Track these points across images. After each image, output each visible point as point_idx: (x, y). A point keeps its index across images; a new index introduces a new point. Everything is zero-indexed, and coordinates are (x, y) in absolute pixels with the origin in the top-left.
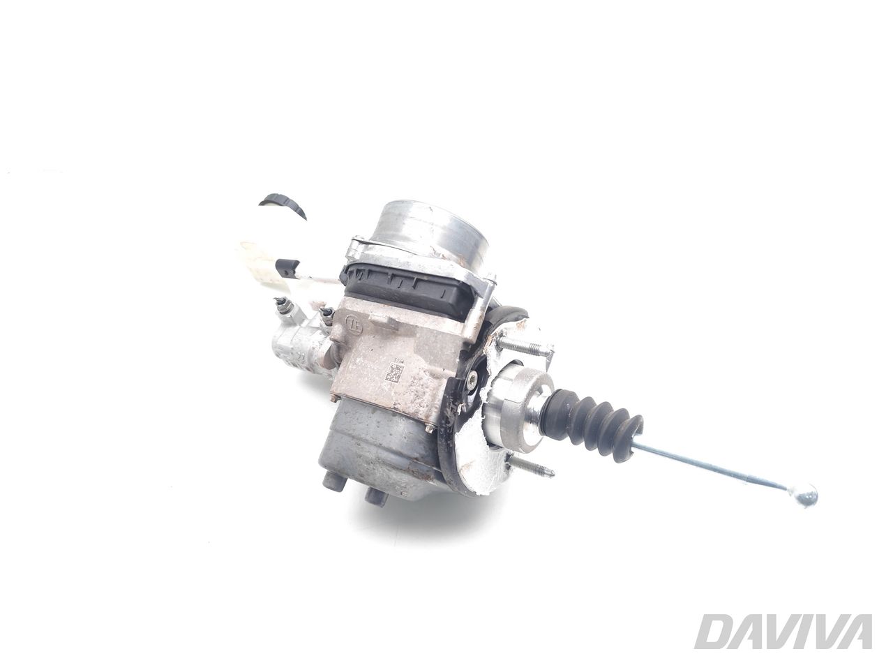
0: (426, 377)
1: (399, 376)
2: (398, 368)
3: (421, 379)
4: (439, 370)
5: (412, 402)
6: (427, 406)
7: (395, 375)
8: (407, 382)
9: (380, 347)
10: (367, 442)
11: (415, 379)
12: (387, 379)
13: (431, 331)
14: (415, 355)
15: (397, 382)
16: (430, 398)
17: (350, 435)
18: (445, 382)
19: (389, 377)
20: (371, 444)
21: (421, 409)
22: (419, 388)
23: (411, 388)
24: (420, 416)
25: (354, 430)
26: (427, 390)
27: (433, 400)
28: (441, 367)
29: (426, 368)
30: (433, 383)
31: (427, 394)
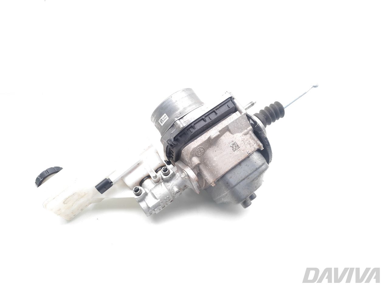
0: (244, 137)
1: (238, 145)
2: (234, 144)
3: (244, 139)
4: (246, 131)
5: (251, 147)
6: (254, 143)
7: (235, 146)
8: (242, 144)
9: (218, 147)
10: (251, 174)
11: (243, 141)
12: (234, 151)
13: (233, 122)
14: (234, 135)
15: (239, 147)
16: (253, 141)
17: (242, 181)
18: (251, 132)
19: (234, 150)
20: (253, 172)
21: (254, 146)
22: (247, 142)
23: (245, 144)
24: (256, 148)
25: (242, 177)
26: (249, 140)
27: (254, 140)
28: (245, 130)
29: (241, 135)
30: (248, 136)
31: (250, 141)
